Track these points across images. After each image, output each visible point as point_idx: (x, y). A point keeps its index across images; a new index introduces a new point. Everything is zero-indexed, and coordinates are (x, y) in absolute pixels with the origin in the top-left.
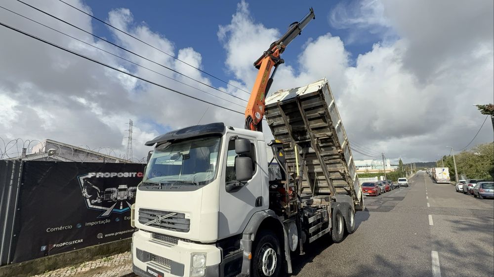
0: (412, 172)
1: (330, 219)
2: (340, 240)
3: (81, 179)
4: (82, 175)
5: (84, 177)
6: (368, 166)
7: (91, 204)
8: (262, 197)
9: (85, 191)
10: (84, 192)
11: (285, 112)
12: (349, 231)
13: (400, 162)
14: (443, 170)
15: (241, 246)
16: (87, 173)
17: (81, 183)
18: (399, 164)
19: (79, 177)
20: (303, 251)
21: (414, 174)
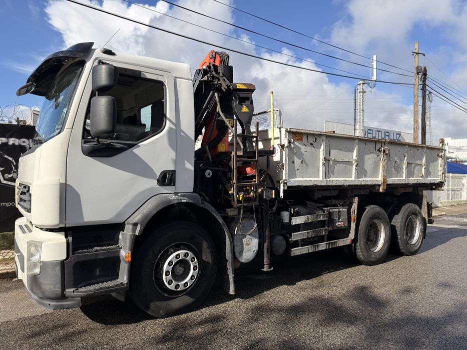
1: (353, 225)
7: (5, 179)
8: (174, 172)
15: (119, 241)
20: (270, 266)
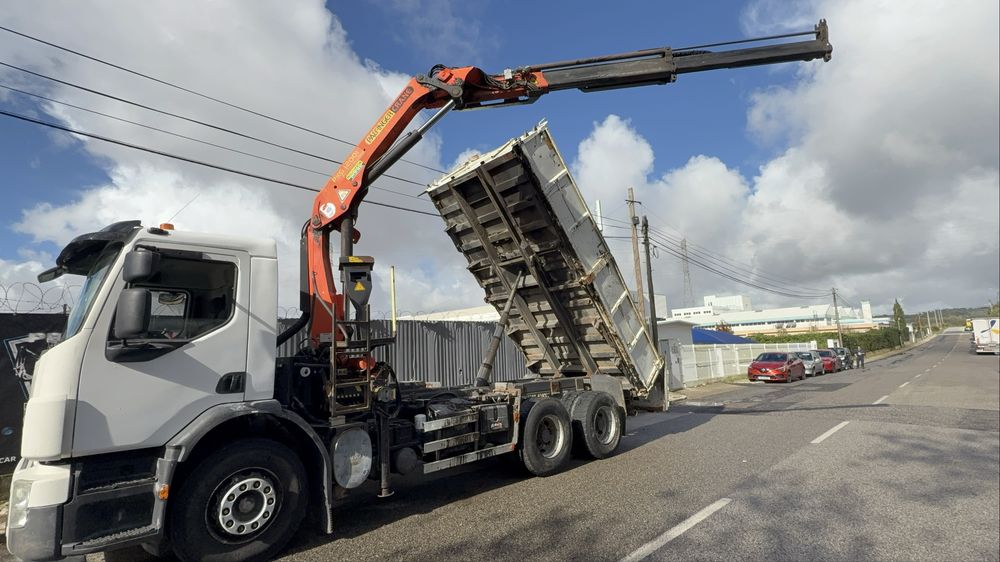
0: (929, 331)
1: (516, 426)
2: (547, 470)
3: (13, 345)
4: (14, 337)
5: (18, 342)
6: (817, 320)
8: (244, 374)
9: (22, 366)
10: (19, 370)
11: (468, 202)
12: (593, 453)
13: (897, 307)
14: (993, 323)
15: (156, 471)
16: (25, 334)
17: (11, 352)
18: (892, 313)
19: (7, 342)
20: (391, 489)
21: (935, 336)
